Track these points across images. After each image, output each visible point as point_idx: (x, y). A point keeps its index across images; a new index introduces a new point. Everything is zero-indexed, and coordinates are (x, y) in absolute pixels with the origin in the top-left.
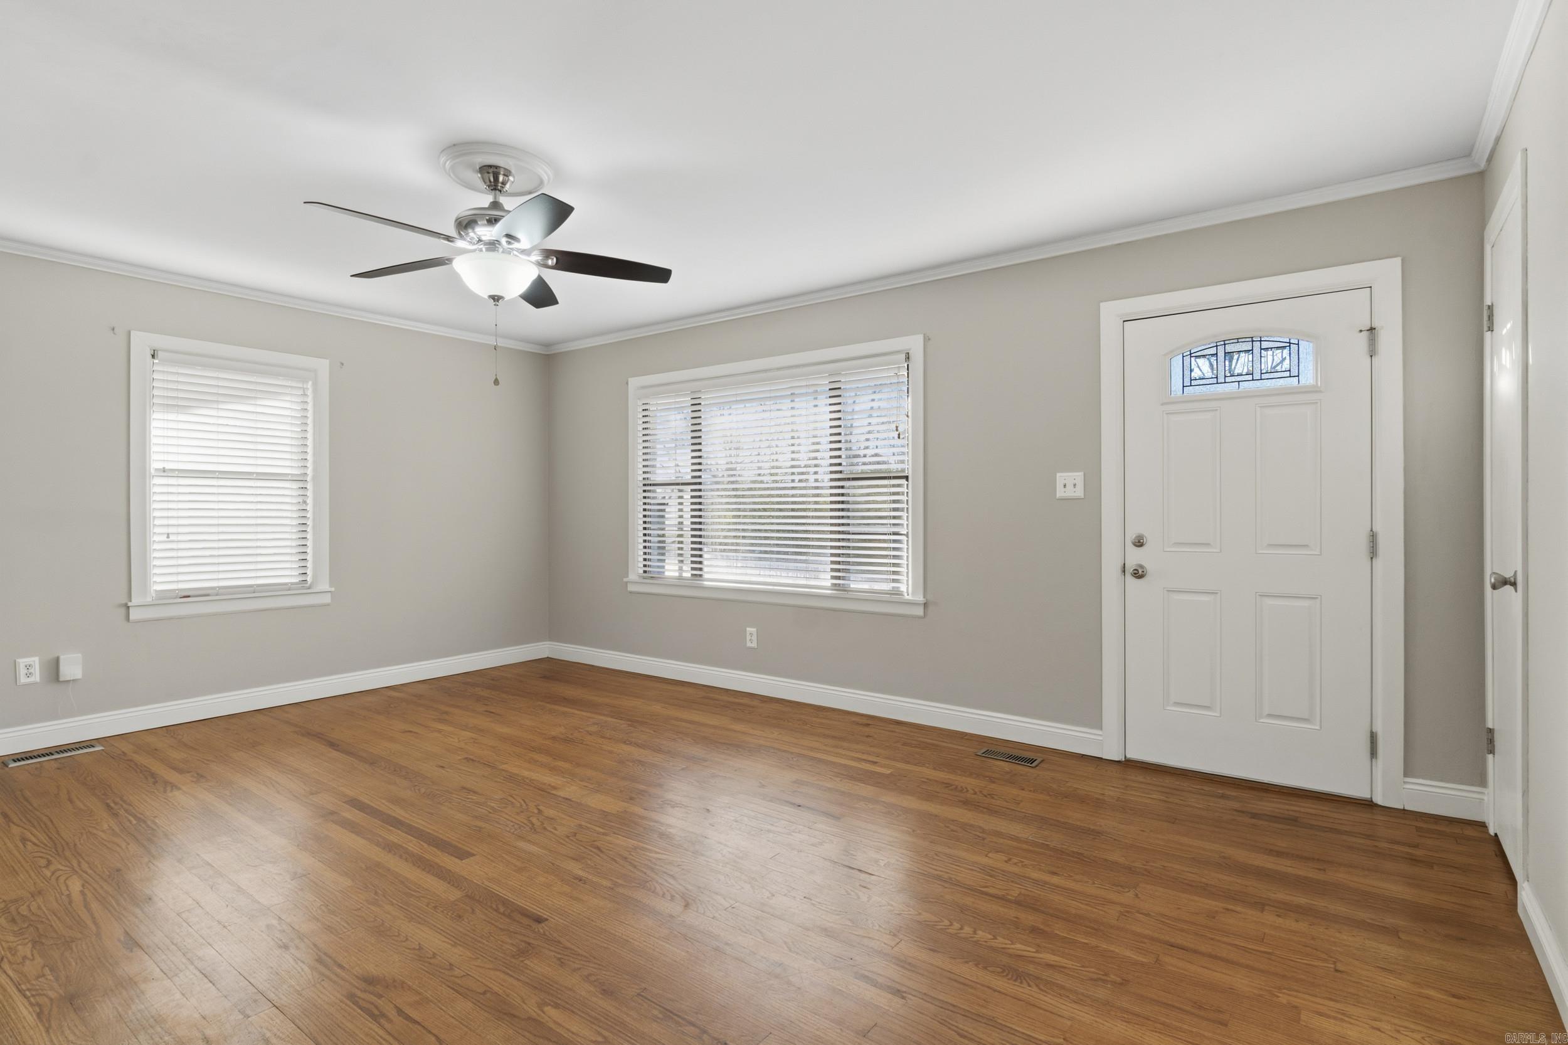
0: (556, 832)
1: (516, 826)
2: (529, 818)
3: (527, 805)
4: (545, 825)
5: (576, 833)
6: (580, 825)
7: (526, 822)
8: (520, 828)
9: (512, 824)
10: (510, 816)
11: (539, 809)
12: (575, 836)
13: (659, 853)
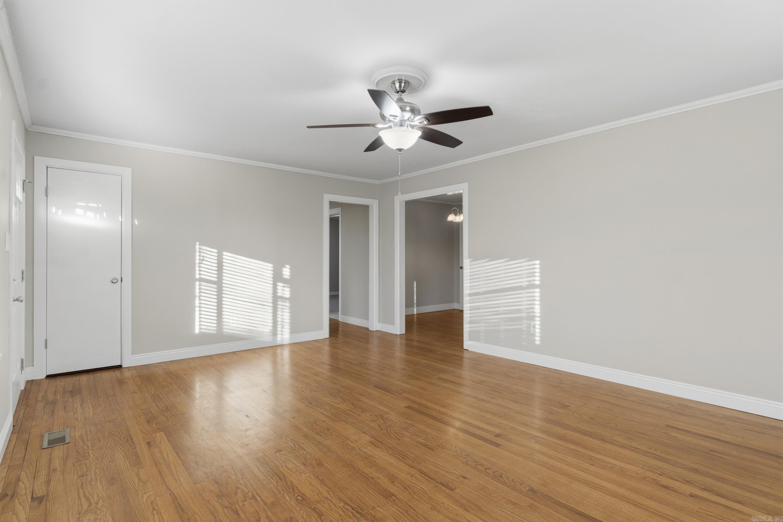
0: (371, 414)
1: (390, 418)
2: (385, 423)
3: (387, 431)
4: (376, 418)
5: (362, 412)
6: (359, 416)
7: (386, 421)
8: (388, 417)
9: (392, 420)
10: (395, 425)
11: (380, 427)
12: (362, 411)
13: (330, 401)
